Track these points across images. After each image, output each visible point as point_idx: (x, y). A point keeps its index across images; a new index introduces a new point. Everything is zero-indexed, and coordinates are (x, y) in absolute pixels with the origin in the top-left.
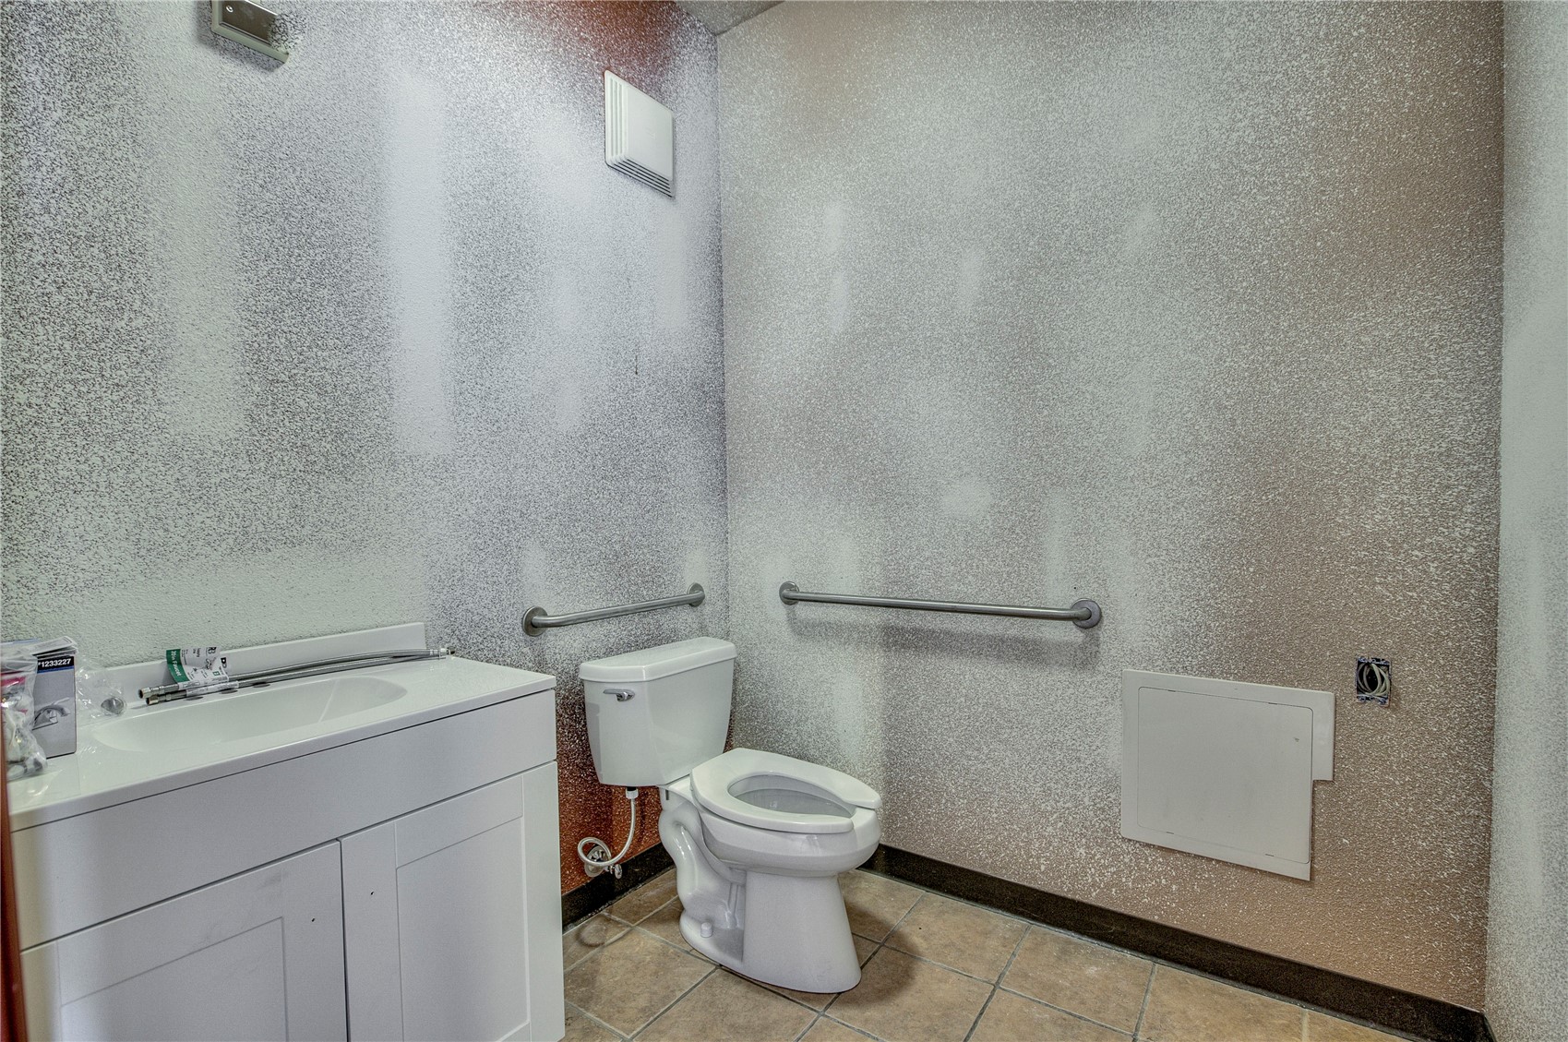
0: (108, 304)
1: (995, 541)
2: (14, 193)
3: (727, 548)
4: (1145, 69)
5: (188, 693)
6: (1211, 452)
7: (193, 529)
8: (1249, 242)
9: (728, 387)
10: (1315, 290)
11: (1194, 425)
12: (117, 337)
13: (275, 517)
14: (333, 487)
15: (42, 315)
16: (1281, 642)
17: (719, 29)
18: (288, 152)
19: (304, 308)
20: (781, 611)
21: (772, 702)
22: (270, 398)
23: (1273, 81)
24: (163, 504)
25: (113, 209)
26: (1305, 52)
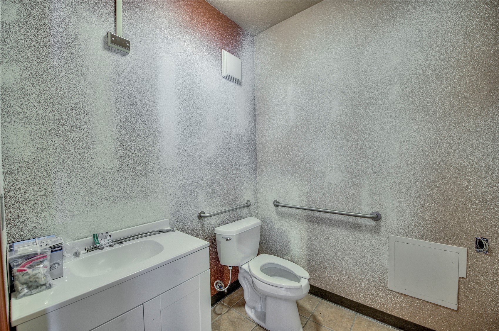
0: (77, 130)
1: (344, 191)
2: (50, 98)
3: (257, 188)
4: (395, 42)
5: (99, 247)
6: (421, 166)
7: (101, 196)
8: (434, 97)
9: (257, 140)
10: (459, 113)
11: (414, 156)
12: (79, 139)
13: (126, 190)
14: (142, 180)
15: (57, 135)
16: (447, 230)
17: (254, 34)
18: (130, 80)
19: (134, 126)
20: (274, 208)
21: (271, 236)
22: (124, 154)
23: (442, 44)
24: (92, 189)
25: (78, 101)
26: (453, 34)
